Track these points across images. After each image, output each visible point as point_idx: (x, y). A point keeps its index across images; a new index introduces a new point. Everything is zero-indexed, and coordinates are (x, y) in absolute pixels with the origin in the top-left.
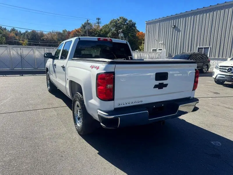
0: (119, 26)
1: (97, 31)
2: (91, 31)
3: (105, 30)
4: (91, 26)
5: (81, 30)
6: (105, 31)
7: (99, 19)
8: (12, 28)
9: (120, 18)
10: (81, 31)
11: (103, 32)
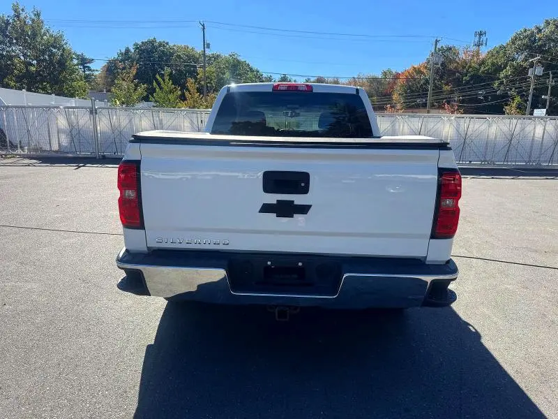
0: (541, 46)
1: (470, 67)
2: (452, 66)
3: (495, 61)
4: (456, 54)
5: (426, 67)
6: (493, 64)
7: (481, 34)
8: (282, 76)
9: (548, 23)
10: (425, 71)
11: (487, 68)
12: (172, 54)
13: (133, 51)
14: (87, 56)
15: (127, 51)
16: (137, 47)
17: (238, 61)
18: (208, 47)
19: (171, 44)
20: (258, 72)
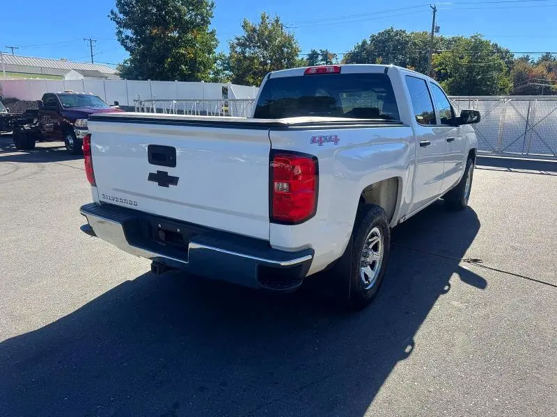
12: (407, 43)
13: (369, 42)
14: (331, 52)
15: (364, 43)
16: (373, 39)
17: (482, 42)
18: (437, 31)
19: (408, 33)
20: (508, 52)
